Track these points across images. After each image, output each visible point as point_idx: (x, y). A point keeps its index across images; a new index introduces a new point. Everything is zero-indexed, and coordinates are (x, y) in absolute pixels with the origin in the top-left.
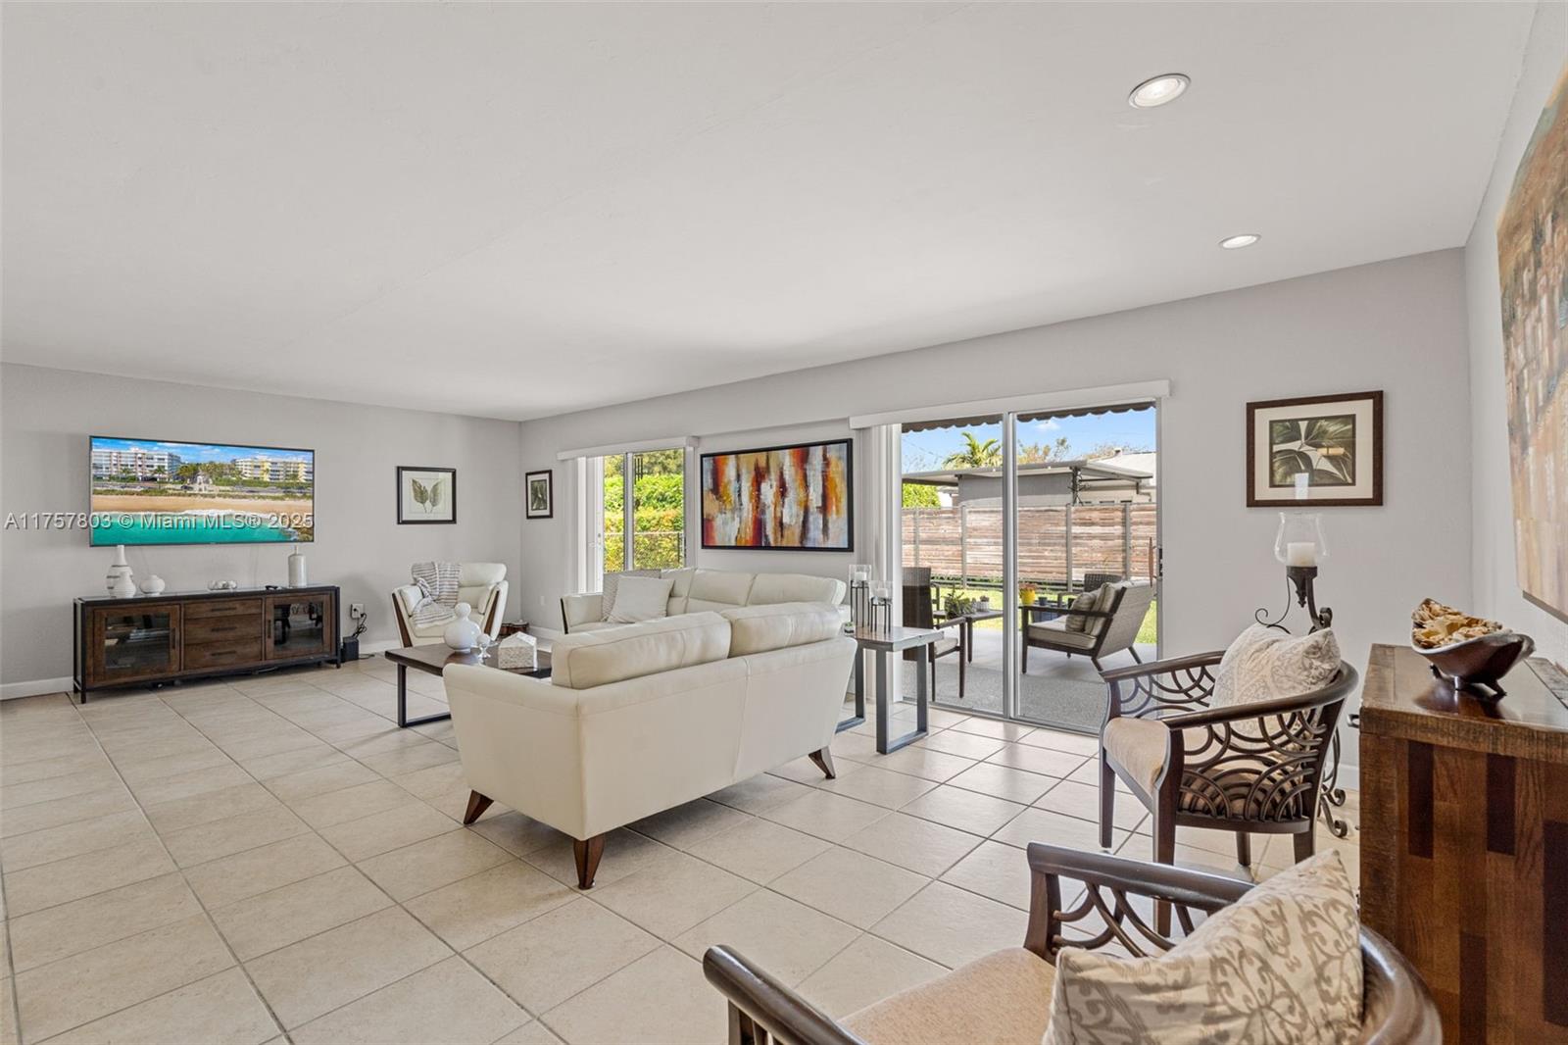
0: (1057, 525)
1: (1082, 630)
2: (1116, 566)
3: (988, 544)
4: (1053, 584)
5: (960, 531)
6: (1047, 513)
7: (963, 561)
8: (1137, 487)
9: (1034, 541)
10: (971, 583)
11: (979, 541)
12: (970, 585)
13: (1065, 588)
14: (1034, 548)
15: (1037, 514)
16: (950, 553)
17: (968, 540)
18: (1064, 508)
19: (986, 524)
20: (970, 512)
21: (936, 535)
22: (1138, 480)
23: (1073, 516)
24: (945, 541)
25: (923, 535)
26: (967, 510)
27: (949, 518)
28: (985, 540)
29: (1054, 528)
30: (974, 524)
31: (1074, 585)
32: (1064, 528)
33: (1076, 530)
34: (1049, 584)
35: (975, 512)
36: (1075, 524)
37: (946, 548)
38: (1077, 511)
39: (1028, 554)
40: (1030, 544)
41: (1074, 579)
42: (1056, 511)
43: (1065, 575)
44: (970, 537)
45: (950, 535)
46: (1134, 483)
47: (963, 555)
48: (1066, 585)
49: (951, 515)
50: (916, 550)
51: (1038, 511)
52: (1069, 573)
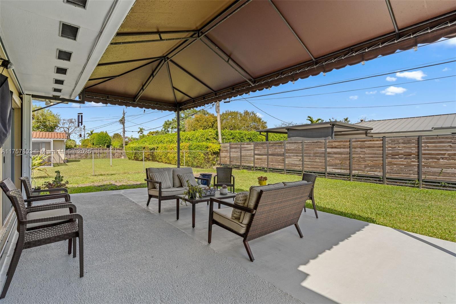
0: (321, 148)
1: (238, 219)
2: (346, 166)
3: (294, 156)
4: (319, 173)
5: (283, 151)
6: (317, 143)
7: (284, 162)
8: (366, 134)
9: (312, 155)
10: (287, 171)
11: (290, 154)
12: (287, 172)
13: (324, 175)
14: (311, 158)
15: (313, 144)
16: (280, 159)
17: (286, 154)
18: (324, 141)
19: (293, 148)
20: (287, 143)
21: (275, 152)
22: (366, 131)
23: (327, 144)
24: (278, 155)
25: (270, 152)
26: (286, 142)
27: (279, 145)
28: (293, 154)
29: (319, 149)
30: (288, 148)
31: (328, 174)
32: (324, 149)
33: (329, 150)
34: (318, 173)
35: (289, 143)
36: (328, 148)
37: (278, 157)
38: (329, 142)
39: (309, 160)
40: (310, 156)
41: (328, 171)
42: (320, 142)
43: (324, 169)
44: (287, 153)
45: (280, 152)
46: (365, 132)
47: (284, 160)
48: (324, 173)
49: (280, 144)
50: (268, 158)
51: (313, 142)
52: (326, 169)
